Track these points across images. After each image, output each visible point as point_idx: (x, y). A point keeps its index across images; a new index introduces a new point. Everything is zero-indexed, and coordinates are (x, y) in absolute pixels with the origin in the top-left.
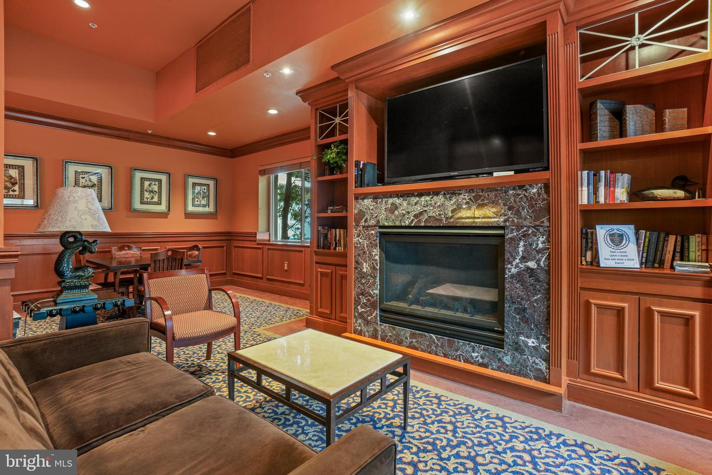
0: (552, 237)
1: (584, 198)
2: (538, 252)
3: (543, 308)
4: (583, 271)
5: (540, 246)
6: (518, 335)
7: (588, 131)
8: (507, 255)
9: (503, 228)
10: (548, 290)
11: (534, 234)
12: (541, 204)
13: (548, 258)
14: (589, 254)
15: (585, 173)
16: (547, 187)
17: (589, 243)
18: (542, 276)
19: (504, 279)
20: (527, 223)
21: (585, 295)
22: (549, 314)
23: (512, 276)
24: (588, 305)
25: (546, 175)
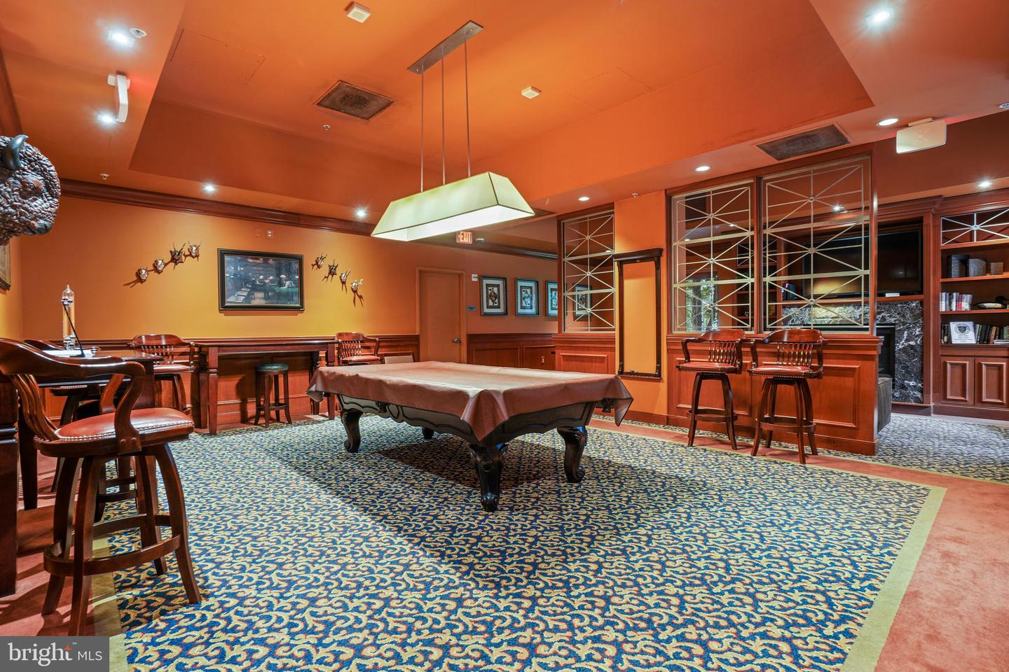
0: (924, 328)
1: (943, 307)
2: (916, 336)
3: (919, 365)
4: (942, 346)
5: (918, 333)
6: (904, 380)
7: (946, 272)
8: (896, 339)
9: (894, 324)
10: (922, 356)
11: (914, 327)
12: (918, 312)
13: (922, 339)
14: (946, 338)
15: (944, 294)
16: (922, 303)
17: (946, 331)
18: (918, 349)
19: (894, 352)
20: (909, 322)
21: (943, 359)
22: (922, 368)
23: (900, 350)
24: (945, 364)
25: (921, 297)
